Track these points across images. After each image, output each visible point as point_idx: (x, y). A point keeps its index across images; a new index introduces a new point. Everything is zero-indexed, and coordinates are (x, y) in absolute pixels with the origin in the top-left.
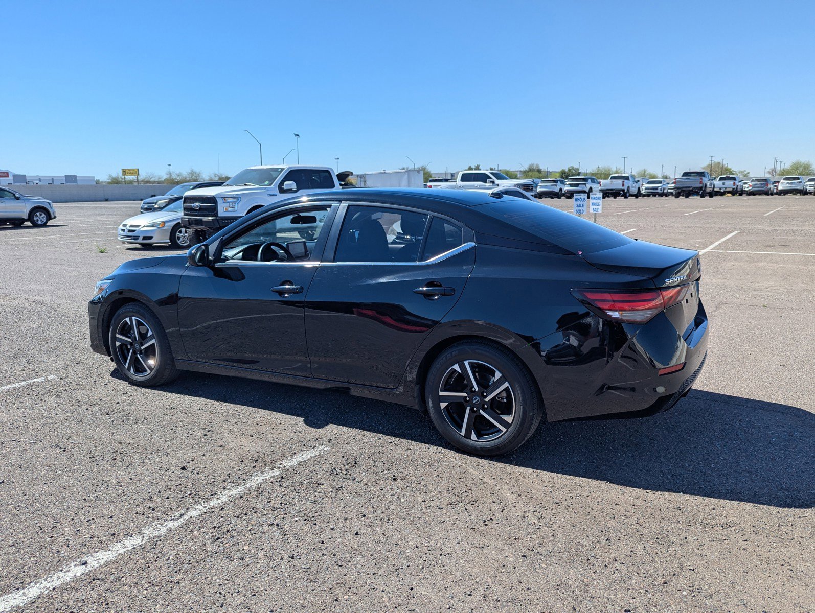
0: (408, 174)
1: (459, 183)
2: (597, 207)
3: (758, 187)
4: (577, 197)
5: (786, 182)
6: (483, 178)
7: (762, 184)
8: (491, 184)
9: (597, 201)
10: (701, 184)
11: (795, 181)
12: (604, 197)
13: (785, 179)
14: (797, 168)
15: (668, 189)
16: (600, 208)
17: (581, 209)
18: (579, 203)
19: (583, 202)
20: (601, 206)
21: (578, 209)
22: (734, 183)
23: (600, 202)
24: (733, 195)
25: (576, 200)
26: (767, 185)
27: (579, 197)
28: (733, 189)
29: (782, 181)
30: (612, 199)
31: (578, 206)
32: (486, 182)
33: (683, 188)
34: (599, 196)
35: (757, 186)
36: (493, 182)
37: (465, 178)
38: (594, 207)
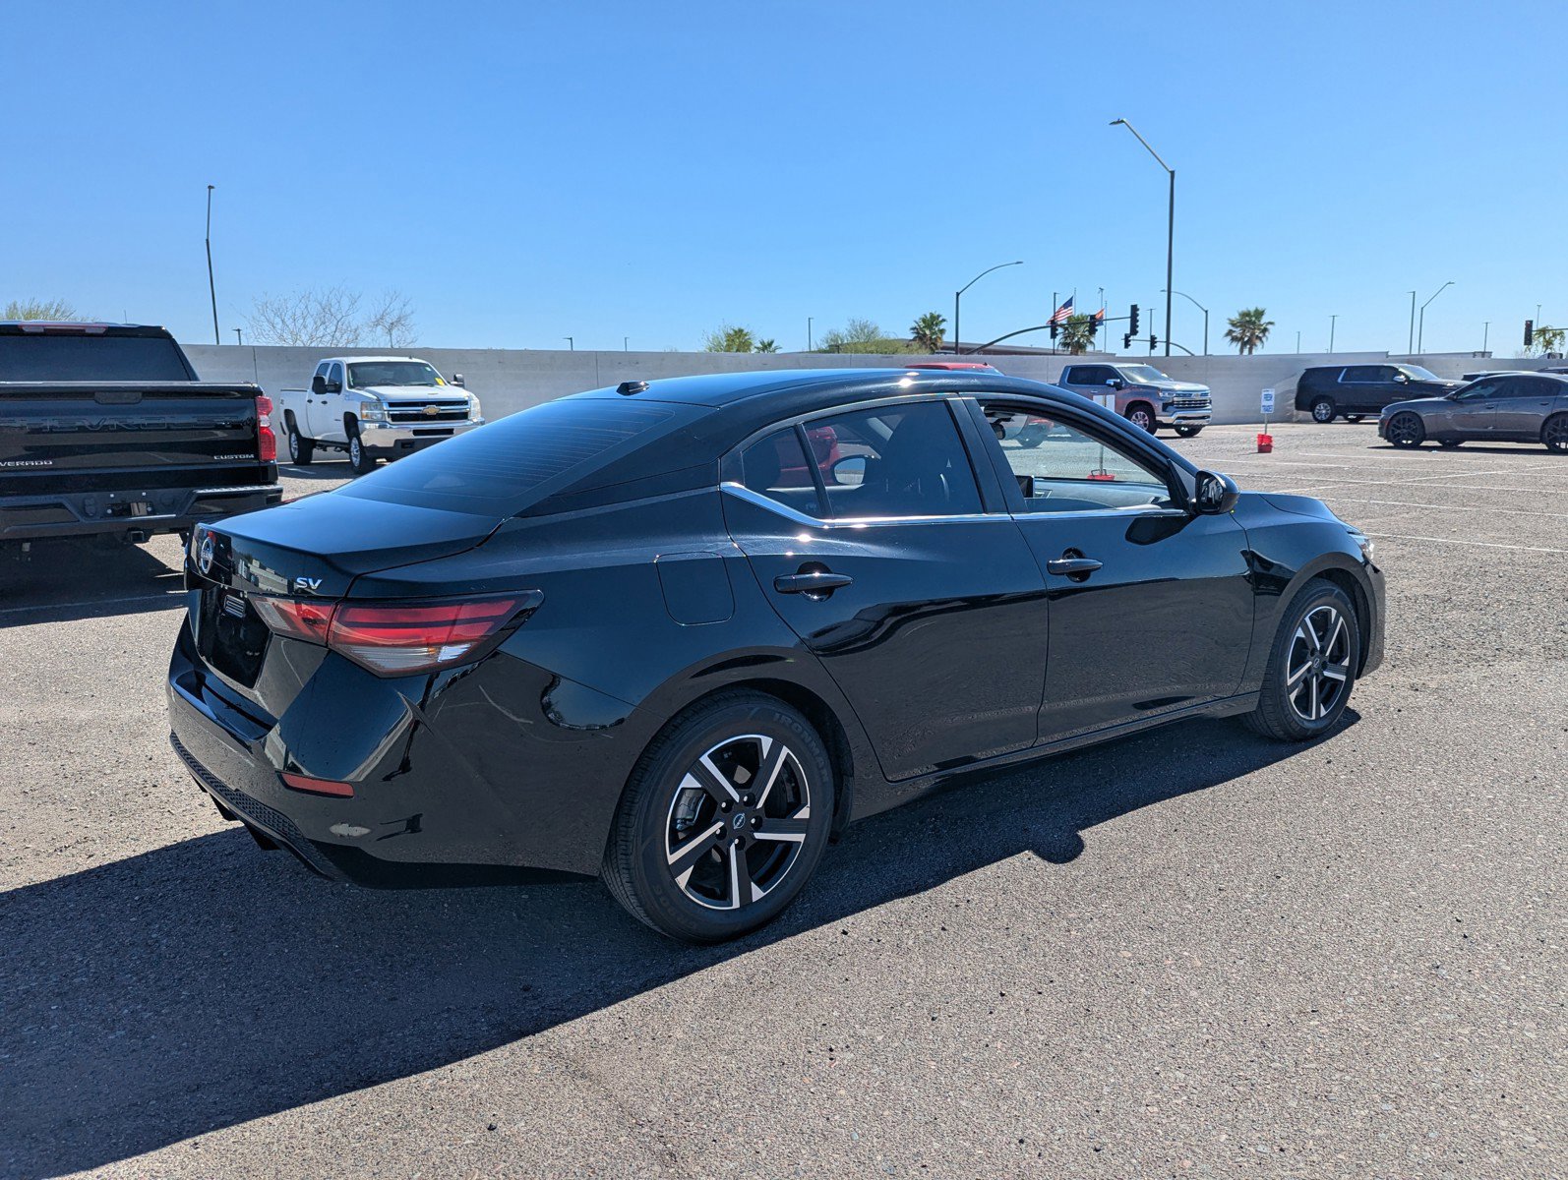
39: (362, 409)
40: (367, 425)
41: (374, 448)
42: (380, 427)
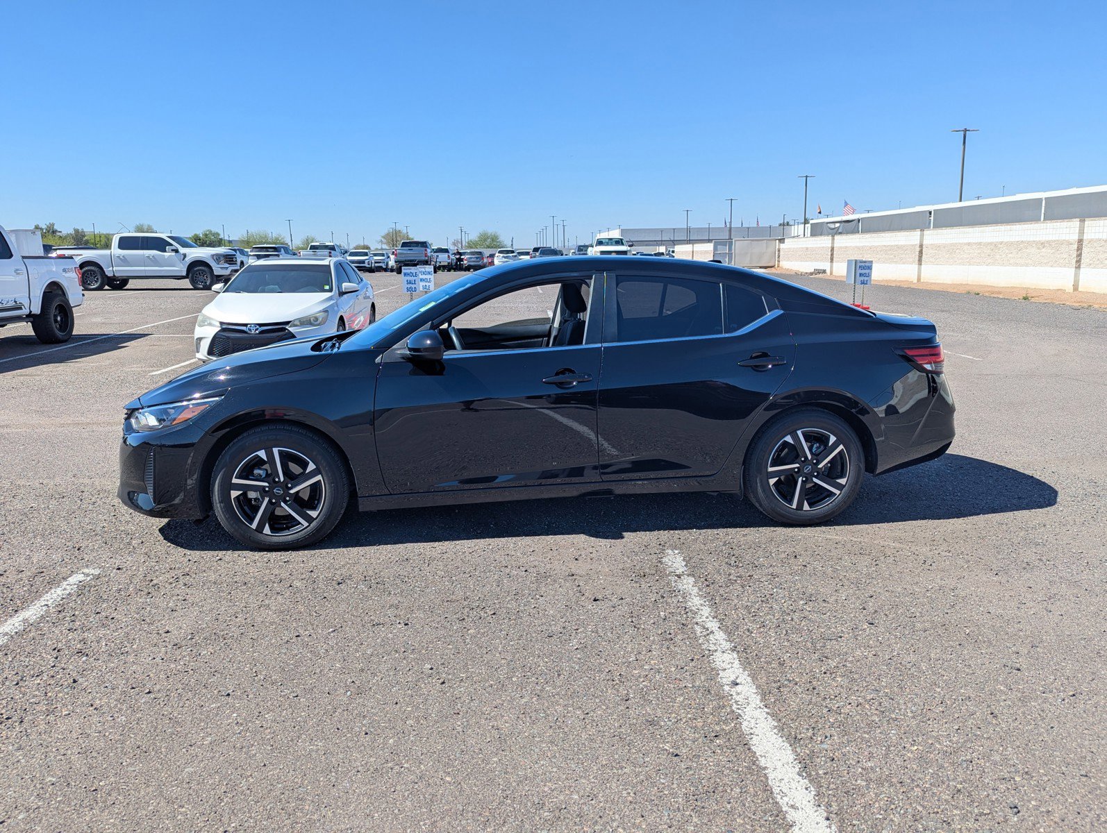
0: (16, 236)
1: (115, 250)
2: (427, 284)
3: (474, 261)
4: (406, 271)
5: (502, 255)
6: (160, 244)
7: (477, 258)
8: (174, 254)
9: (428, 277)
10: (426, 256)
11: (511, 255)
12: (435, 272)
13: (500, 252)
14: (485, 240)
15: (375, 263)
16: (432, 285)
17: (413, 286)
18: (409, 278)
19: (415, 278)
20: (433, 283)
21: (409, 286)
22: (449, 256)
23: (432, 277)
24: (449, 271)
25: (405, 274)
26: (483, 259)
27: (408, 271)
28: (449, 263)
29: (497, 254)
30: (446, 273)
31: (409, 282)
32: (165, 251)
33: (406, 261)
34: (430, 270)
35: (472, 260)
36: (177, 251)
37: (126, 243)
38: (424, 284)
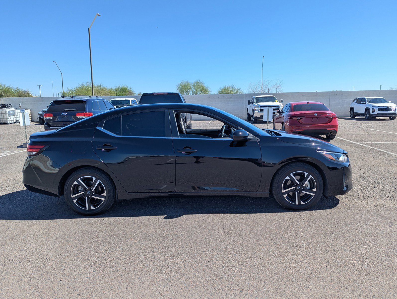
39: (255, 108)
40: (255, 112)
41: (256, 117)
42: (258, 112)
